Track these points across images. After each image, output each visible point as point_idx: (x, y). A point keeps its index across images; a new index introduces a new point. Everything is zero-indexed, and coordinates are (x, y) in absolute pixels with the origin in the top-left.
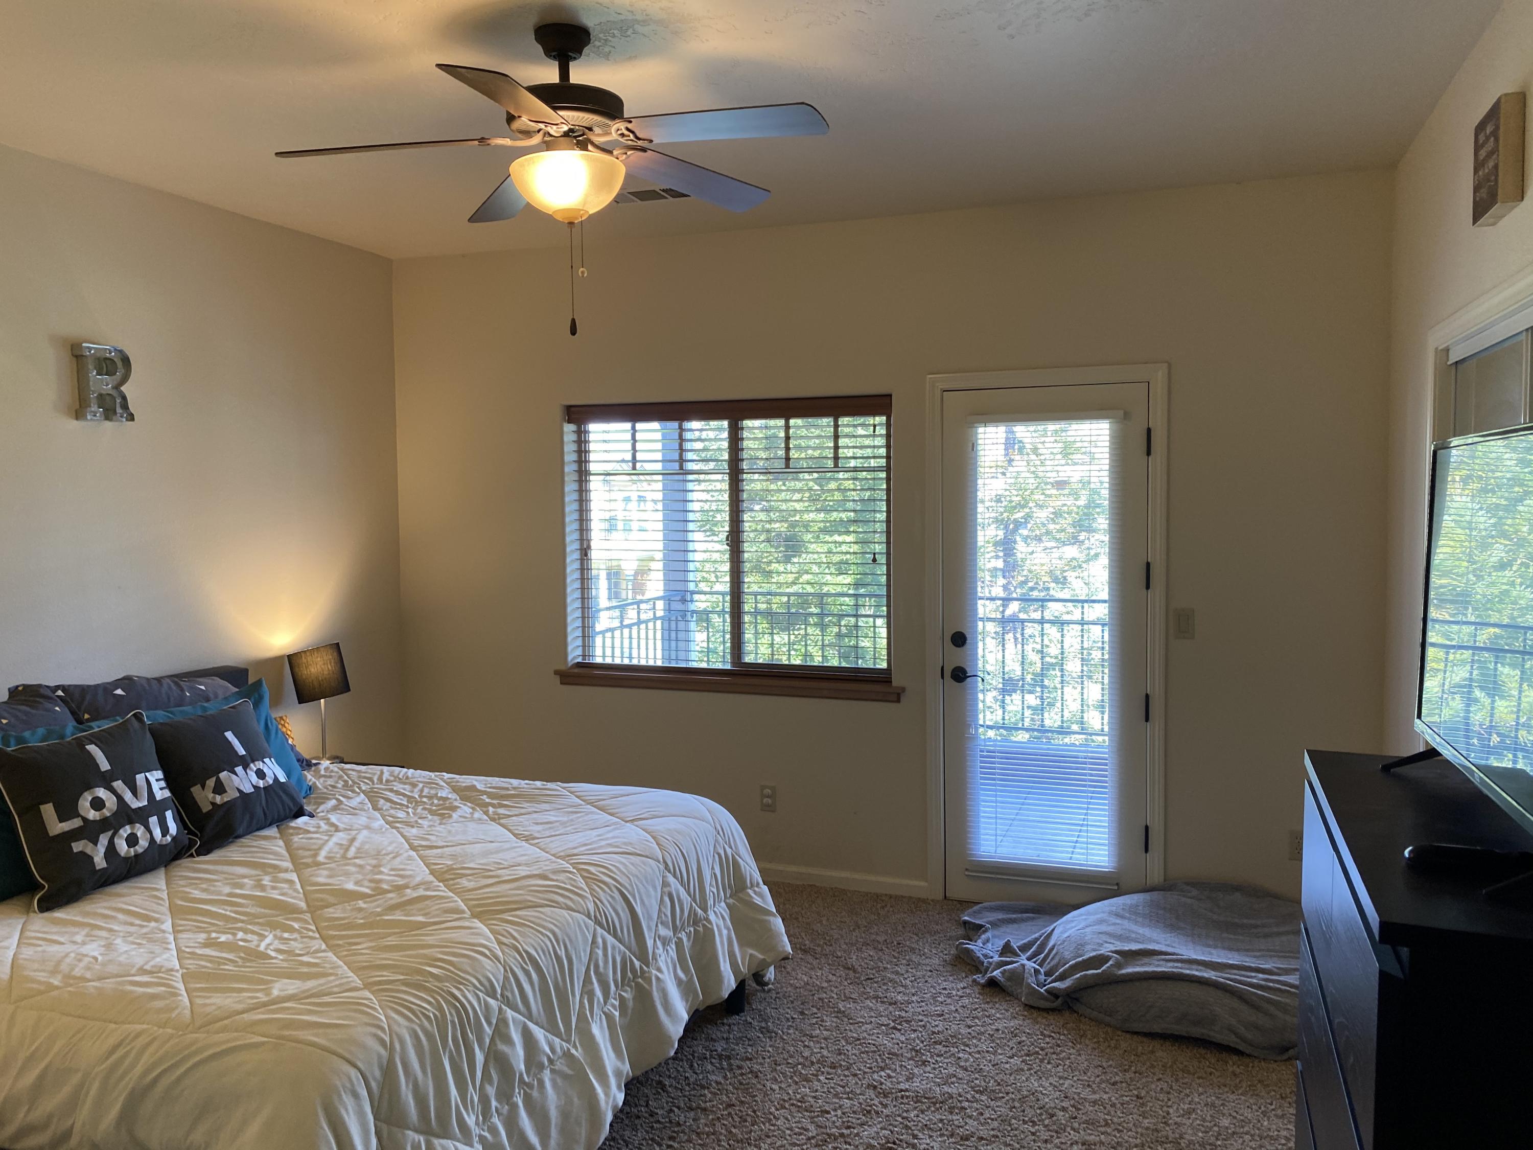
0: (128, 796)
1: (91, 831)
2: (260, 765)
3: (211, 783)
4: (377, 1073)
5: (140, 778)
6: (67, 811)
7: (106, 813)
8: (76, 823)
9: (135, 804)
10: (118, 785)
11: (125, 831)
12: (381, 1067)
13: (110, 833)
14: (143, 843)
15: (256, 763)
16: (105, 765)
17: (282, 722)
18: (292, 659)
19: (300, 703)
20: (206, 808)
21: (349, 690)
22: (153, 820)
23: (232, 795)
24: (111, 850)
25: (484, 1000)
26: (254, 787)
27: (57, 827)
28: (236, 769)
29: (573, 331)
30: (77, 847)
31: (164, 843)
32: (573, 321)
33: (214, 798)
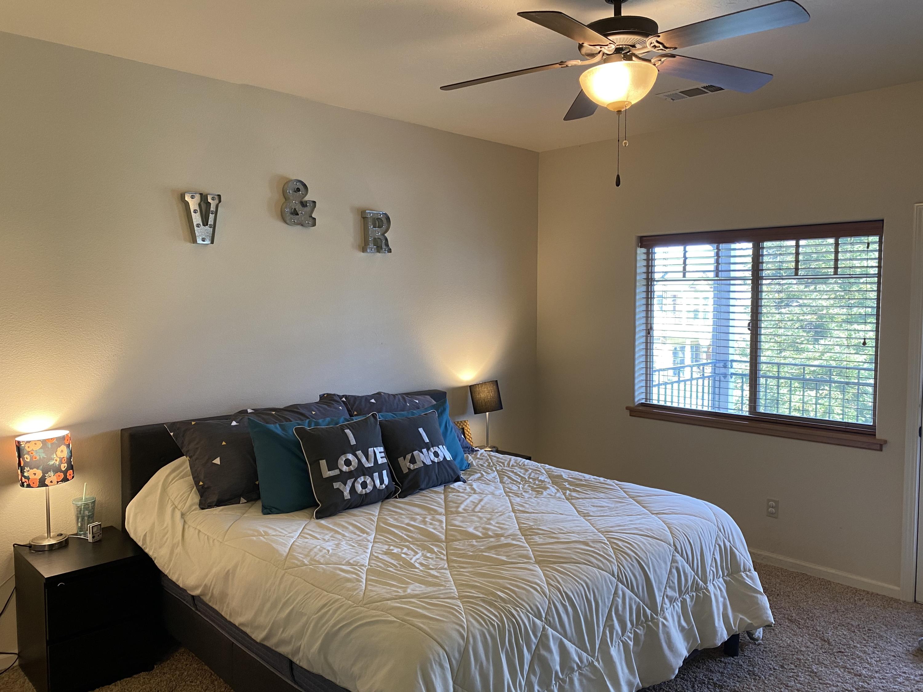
0: (364, 460)
1: (343, 477)
2: (436, 449)
3: (409, 456)
4: (457, 655)
5: (371, 450)
6: (332, 466)
7: (352, 468)
8: (336, 472)
9: (367, 465)
10: (359, 453)
11: (361, 479)
12: (459, 652)
13: (353, 480)
14: (370, 488)
15: (434, 447)
16: (353, 442)
17: (465, 424)
18: (472, 388)
19: (475, 413)
20: (405, 471)
21: (502, 408)
22: (376, 475)
23: (419, 465)
24: (353, 489)
25: (533, 620)
26: (432, 461)
27: (327, 473)
28: (423, 450)
29: (618, 184)
30: (336, 485)
31: (381, 488)
32: (618, 177)
33: (410, 465)
